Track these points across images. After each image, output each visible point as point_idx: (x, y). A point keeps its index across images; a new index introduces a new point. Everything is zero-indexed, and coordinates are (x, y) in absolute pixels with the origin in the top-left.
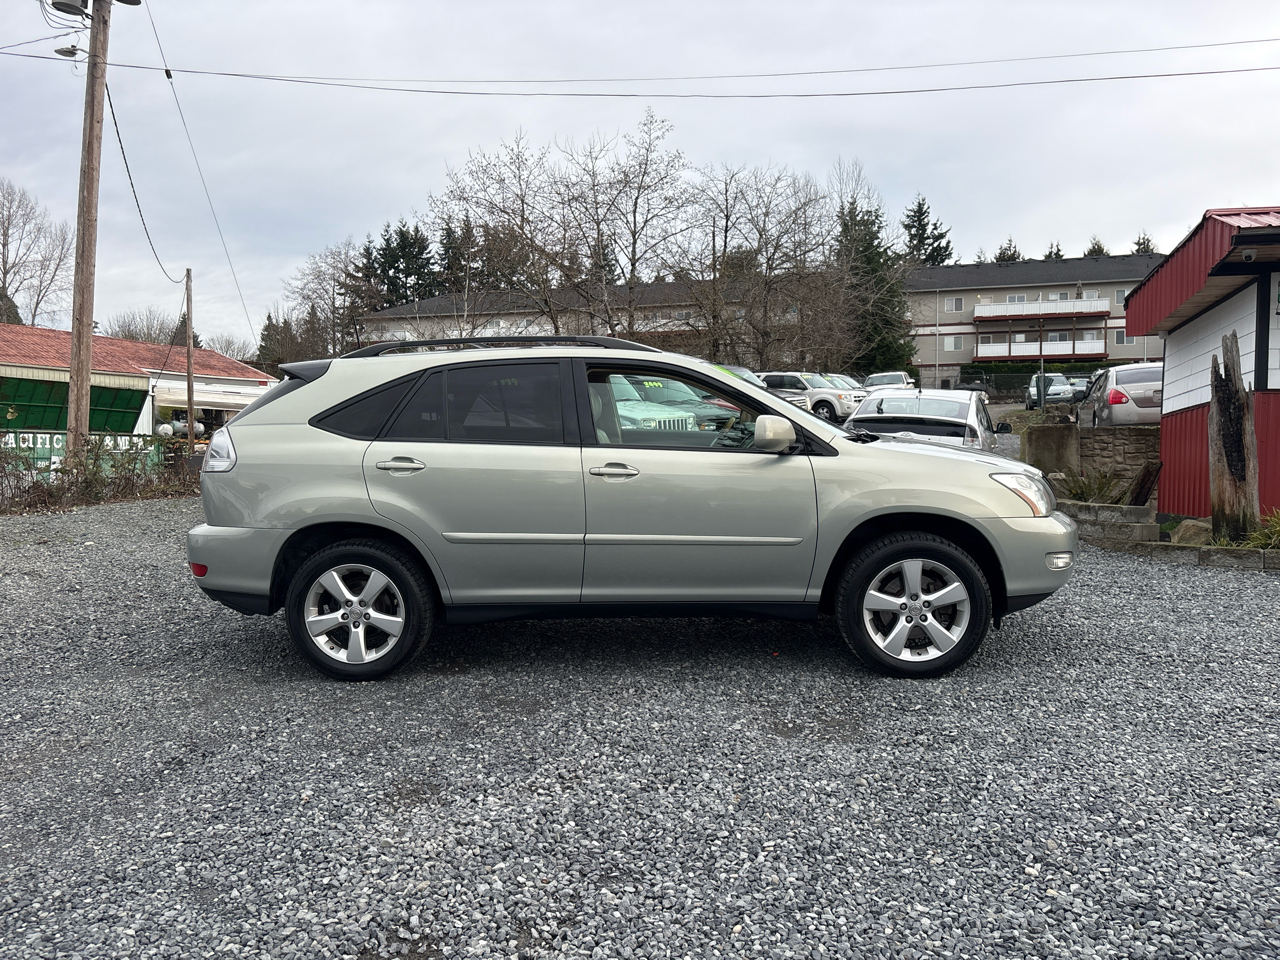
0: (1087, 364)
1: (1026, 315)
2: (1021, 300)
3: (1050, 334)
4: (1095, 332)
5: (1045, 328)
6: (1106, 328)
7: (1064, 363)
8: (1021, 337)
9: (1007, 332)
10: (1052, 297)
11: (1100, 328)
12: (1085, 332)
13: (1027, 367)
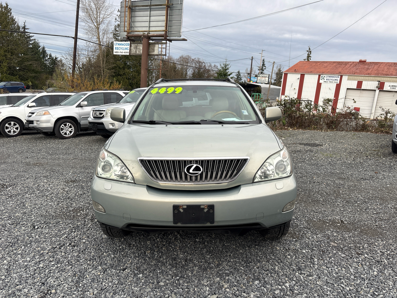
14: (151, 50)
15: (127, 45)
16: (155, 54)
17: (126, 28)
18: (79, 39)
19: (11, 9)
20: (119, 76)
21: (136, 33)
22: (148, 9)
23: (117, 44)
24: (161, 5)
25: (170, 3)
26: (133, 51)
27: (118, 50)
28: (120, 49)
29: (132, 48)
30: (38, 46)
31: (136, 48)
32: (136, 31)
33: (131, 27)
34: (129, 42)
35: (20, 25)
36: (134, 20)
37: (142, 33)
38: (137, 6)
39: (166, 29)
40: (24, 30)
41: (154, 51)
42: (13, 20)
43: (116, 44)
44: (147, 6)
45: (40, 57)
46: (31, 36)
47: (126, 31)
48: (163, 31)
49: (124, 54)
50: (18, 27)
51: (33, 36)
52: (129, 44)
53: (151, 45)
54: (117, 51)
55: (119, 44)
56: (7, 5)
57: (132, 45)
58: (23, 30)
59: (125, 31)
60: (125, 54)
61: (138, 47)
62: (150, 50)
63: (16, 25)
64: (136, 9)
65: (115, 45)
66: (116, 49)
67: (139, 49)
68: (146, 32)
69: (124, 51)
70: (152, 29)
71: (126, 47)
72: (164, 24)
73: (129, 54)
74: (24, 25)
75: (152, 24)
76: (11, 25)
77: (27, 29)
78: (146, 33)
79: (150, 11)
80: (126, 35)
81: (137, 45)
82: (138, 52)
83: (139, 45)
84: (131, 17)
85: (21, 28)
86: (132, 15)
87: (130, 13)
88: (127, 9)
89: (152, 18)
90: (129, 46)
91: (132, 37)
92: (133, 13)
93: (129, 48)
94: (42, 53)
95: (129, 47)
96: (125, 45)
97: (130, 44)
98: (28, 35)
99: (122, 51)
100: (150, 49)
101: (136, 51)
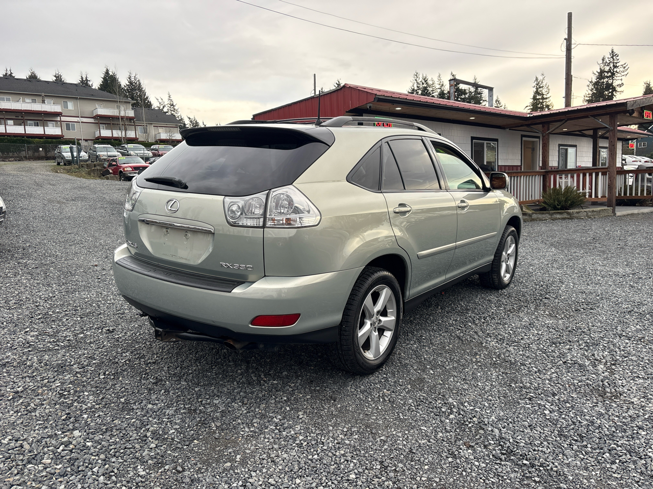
0: (54, 140)
1: (13, 110)
2: (8, 100)
3: (29, 122)
4: (54, 123)
5: (25, 118)
6: (60, 121)
7: (41, 139)
8: (10, 122)
9: (3, 119)
10: (27, 100)
11: (57, 121)
12: (49, 122)
13: (19, 140)
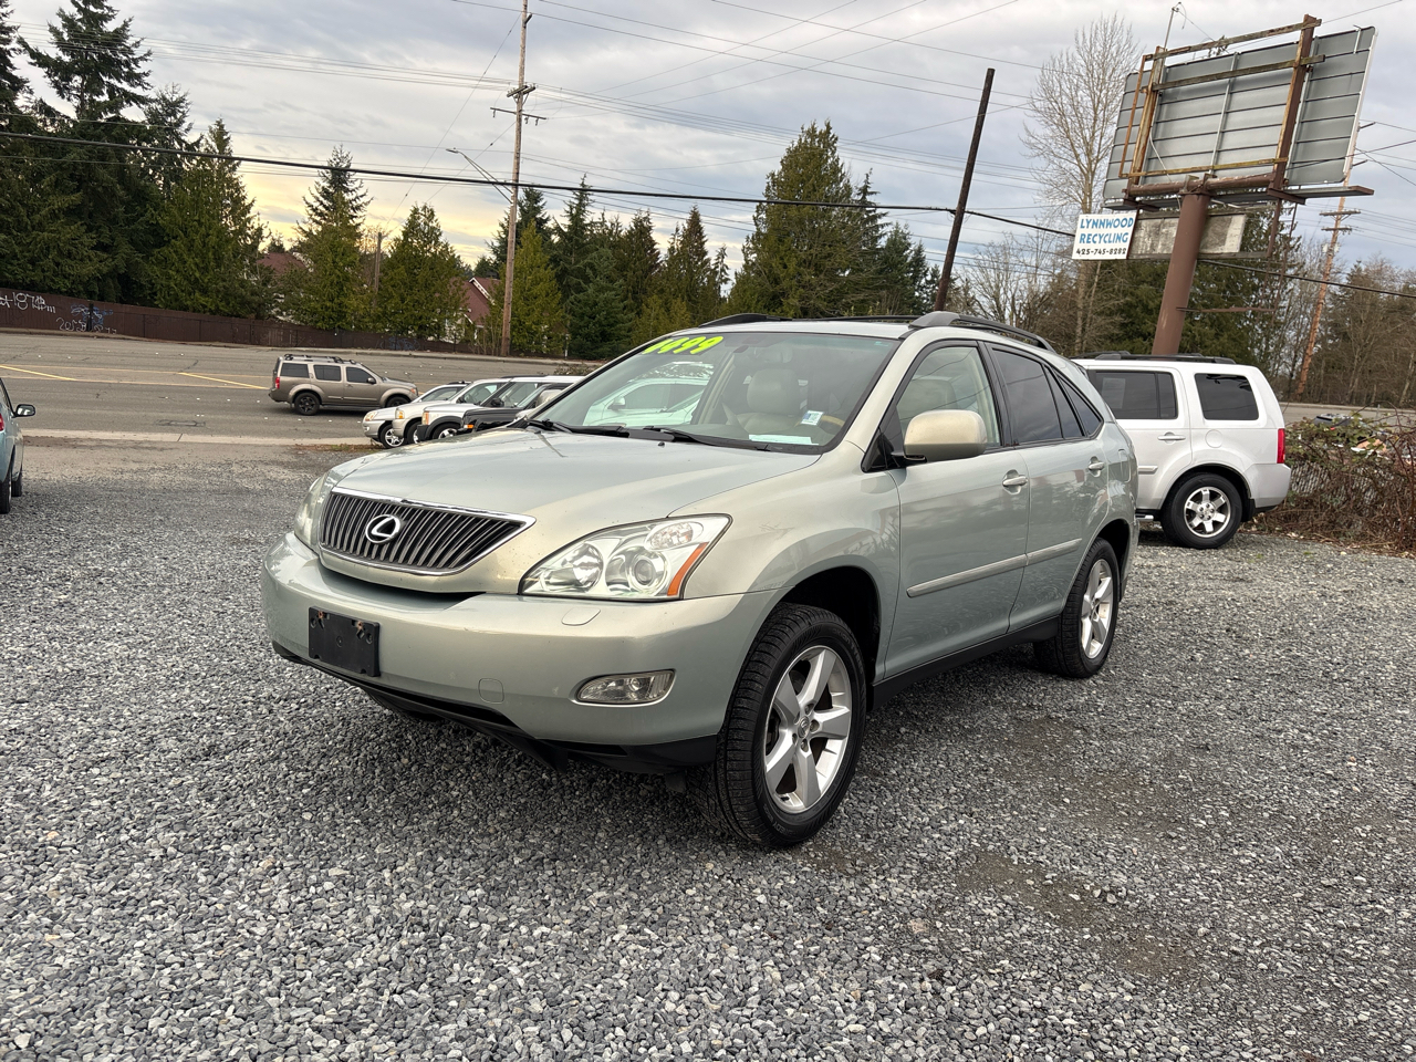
14: (1211, 236)
15: (1124, 223)
16: (1226, 251)
17: (1128, 166)
18: (972, 213)
19: (836, 139)
20: (1141, 339)
21: (1166, 180)
22: (1224, 86)
23: (1088, 223)
24: (1275, 67)
25: (1316, 53)
26: (1144, 245)
27: (1088, 242)
28: (1097, 239)
29: (1141, 234)
30: (902, 243)
31: (1156, 232)
32: (1164, 173)
33: (1147, 157)
34: (1132, 214)
35: (852, 184)
36: (1164, 133)
37: (1183, 178)
38: (1180, 83)
39: (1284, 152)
40: (864, 197)
41: (1223, 242)
42: (836, 169)
43: (1085, 224)
44: (1219, 76)
45: (903, 278)
46: (880, 216)
47: (1128, 176)
48: (1269, 162)
49: (1107, 256)
50: (848, 188)
51: (884, 215)
52: (1131, 219)
53: (1214, 219)
54: (1086, 246)
55: (1095, 224)
56: (829, 128)
57: (1144, 223)
58: (860, 197)
59: (1121, 177)
60: (1113, 257)
61: (1164, 230)
62: (1207, 239)
63: (841, 185)
64: (1177, 93)
65: (1082, 227)
66: (1082, 240)
67: (1164, 237)
68: (1200, 170)
69: (1108, 247)
70: (1226, 159)
71: (1120, 230)
72: (1276, 135)
73: (1128, 256)
74: (867, 182)
75: (1231, 140)
76: (828, 184)
77: (872, 193)
78: (1201, 175)
79: (1231, 93)
80: (1125, 191)
81: (1159, 221)
82: (1159, 249)
83: (1167, 221)
84: (1155, 122)
85: (855, 191)
86: (1159, 116)
87: (1152, 110)
88: (1143, 96)
89: (1236, 119)
90: (1132, 227)
91: (1145, 193)
92: (1165, 107)
93: (1129, 237)
94: (910, 265)
95: (1130, 230)
96: (1117, 223)
97: (1137, 219)
98: (870, 211)
99: (1101, 246)
100: (1210, 233)
101: (1152, 244)
